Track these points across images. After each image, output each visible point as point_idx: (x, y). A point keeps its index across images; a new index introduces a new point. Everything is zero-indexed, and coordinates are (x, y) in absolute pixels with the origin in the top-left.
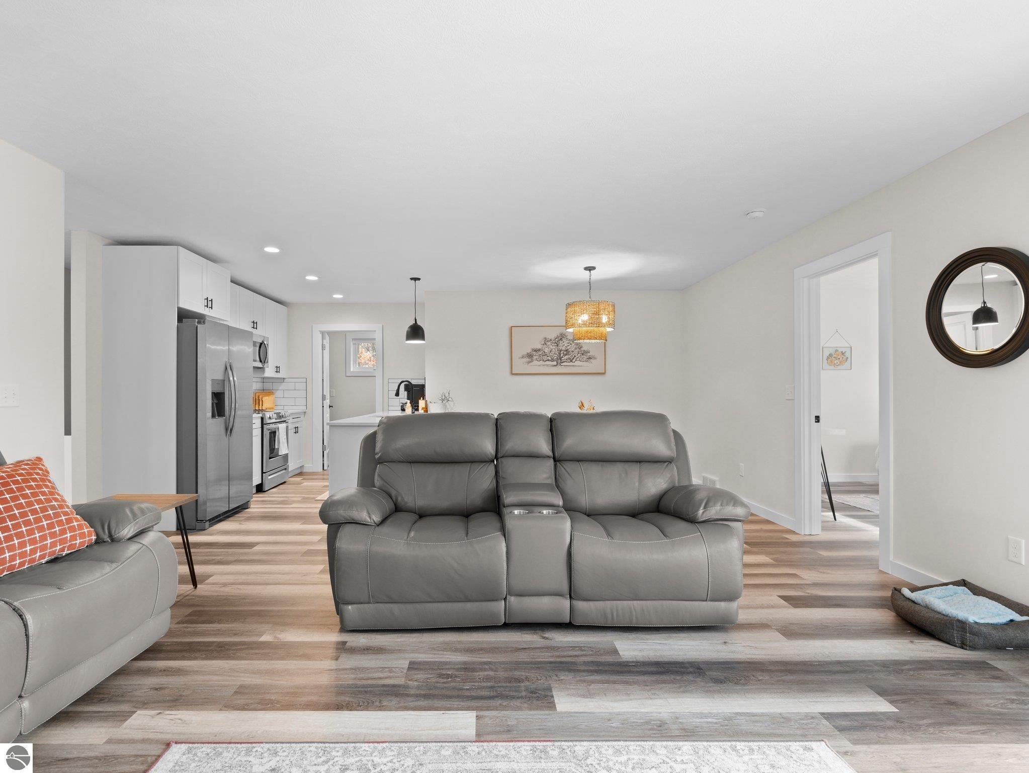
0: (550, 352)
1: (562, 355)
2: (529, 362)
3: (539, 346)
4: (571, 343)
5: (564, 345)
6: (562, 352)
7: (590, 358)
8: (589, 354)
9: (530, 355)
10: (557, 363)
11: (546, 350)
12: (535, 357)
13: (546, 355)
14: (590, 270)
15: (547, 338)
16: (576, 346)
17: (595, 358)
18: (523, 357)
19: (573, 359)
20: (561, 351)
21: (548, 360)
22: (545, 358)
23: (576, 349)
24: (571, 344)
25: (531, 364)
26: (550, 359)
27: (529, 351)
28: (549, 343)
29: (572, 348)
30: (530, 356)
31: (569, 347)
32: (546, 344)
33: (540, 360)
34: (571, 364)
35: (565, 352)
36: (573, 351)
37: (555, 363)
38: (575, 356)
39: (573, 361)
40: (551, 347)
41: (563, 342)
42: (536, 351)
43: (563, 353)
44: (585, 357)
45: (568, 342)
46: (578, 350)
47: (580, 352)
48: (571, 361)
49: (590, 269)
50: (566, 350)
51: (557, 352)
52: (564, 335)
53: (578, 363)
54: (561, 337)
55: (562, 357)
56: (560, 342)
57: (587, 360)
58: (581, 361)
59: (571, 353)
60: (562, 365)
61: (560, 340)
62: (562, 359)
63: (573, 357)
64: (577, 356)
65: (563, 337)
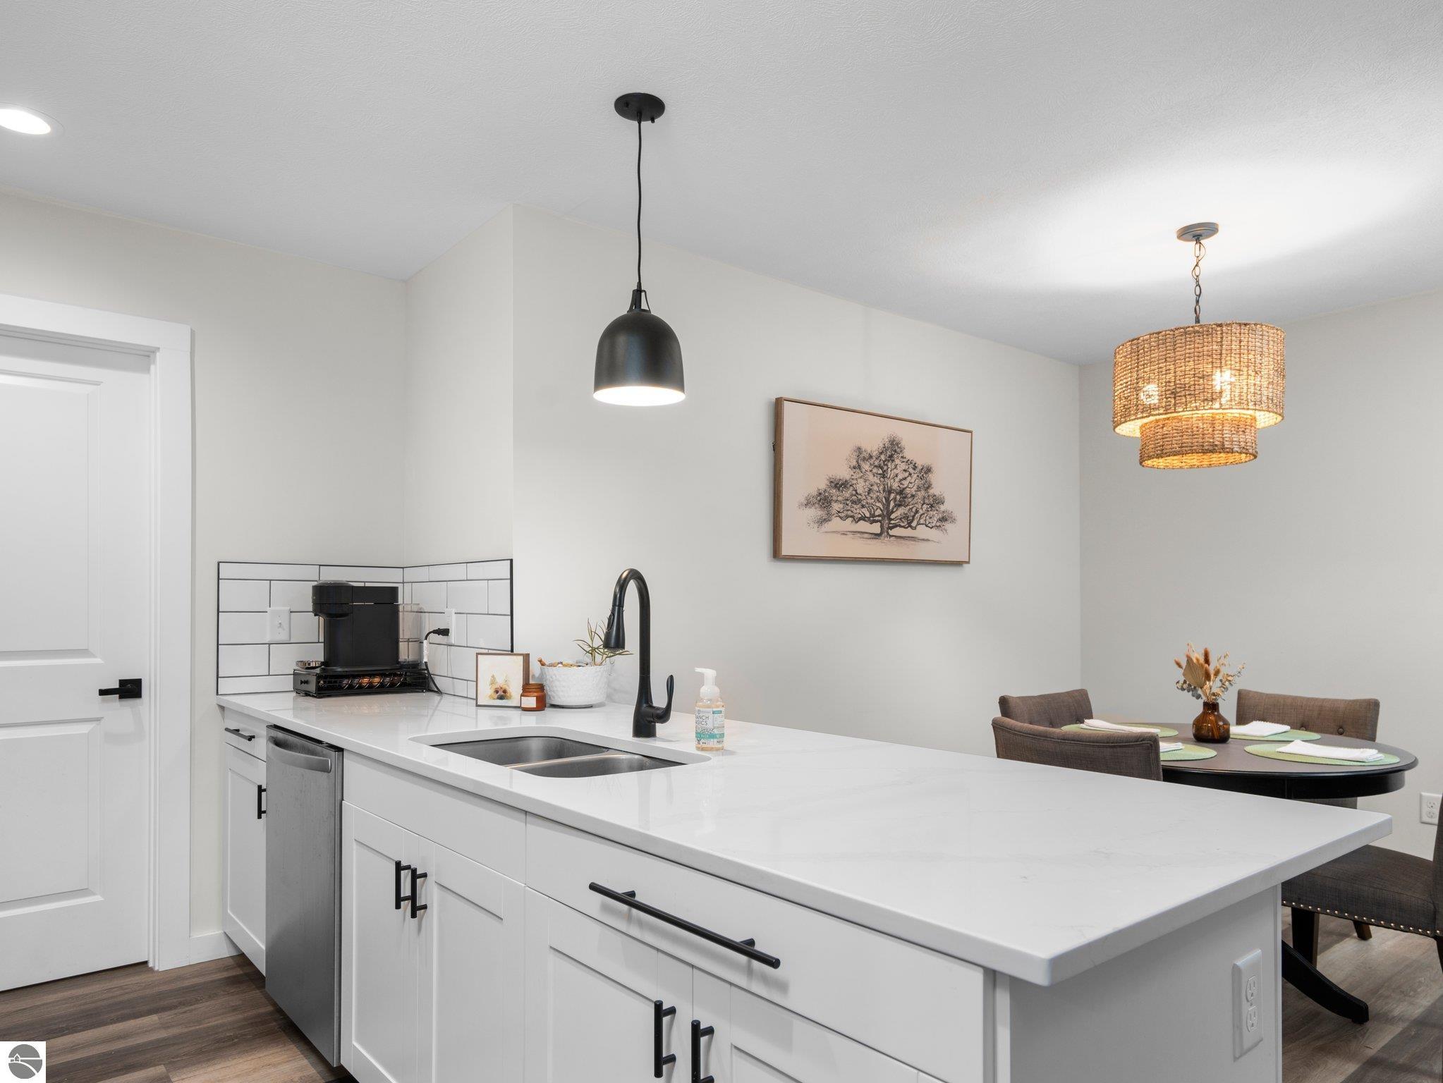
0: (869, 494)
1: (892, 504)
2: (822, 521)
3: (844, 473)
4: (909, 471)
5: (895, 474)
6: (892, 496)
7: (943, 519)
8: (943, 508)
9: (825, 498)
10: (882, 527)
11: (861, 487)
12: (836, 507)
13: (860, 501)
15: (864, 447)
16: (918, 483)
17: (954, 520)
18: (808, 504)
19: (912, 517)
20: (890, 492)
21: (863, 518)
22: (858, 511)
23: (919, 489)
24: (910, 475)
25: (828, 526)
26: (868, 515)
27: (823, 485)
28: (866, 466)
29: (912, 485)
30: (823, 500)
31: (906, 483)
32: (859, 467)
33: (847, 517)
34: (910, 532)
35: (898, 497)
36: (913, 496)
37: (876, 528)
38: (916, 512)
39: (914, 524)
40: (871, 477)
41: (896, 467)
42: (839, 485)
43: (895, 499)
44: (935, 516)
45: (906, 466)
46: (923, 493)
47: (927, 501)
48: (910, 525)
50: (901, 492)
51: (882, 495)
52: (897, 444)
53: (922, 531)
54: (892, 449)
55: (892, 512)
56: (889, 464)
57: (938, 524)
58: (927, 526)
59: (910, 500)
60: (891, 536)
61: (889, 461)
62: (892, 517)
63: (912, 514)
64: (921, 512)
65: (895, 451)
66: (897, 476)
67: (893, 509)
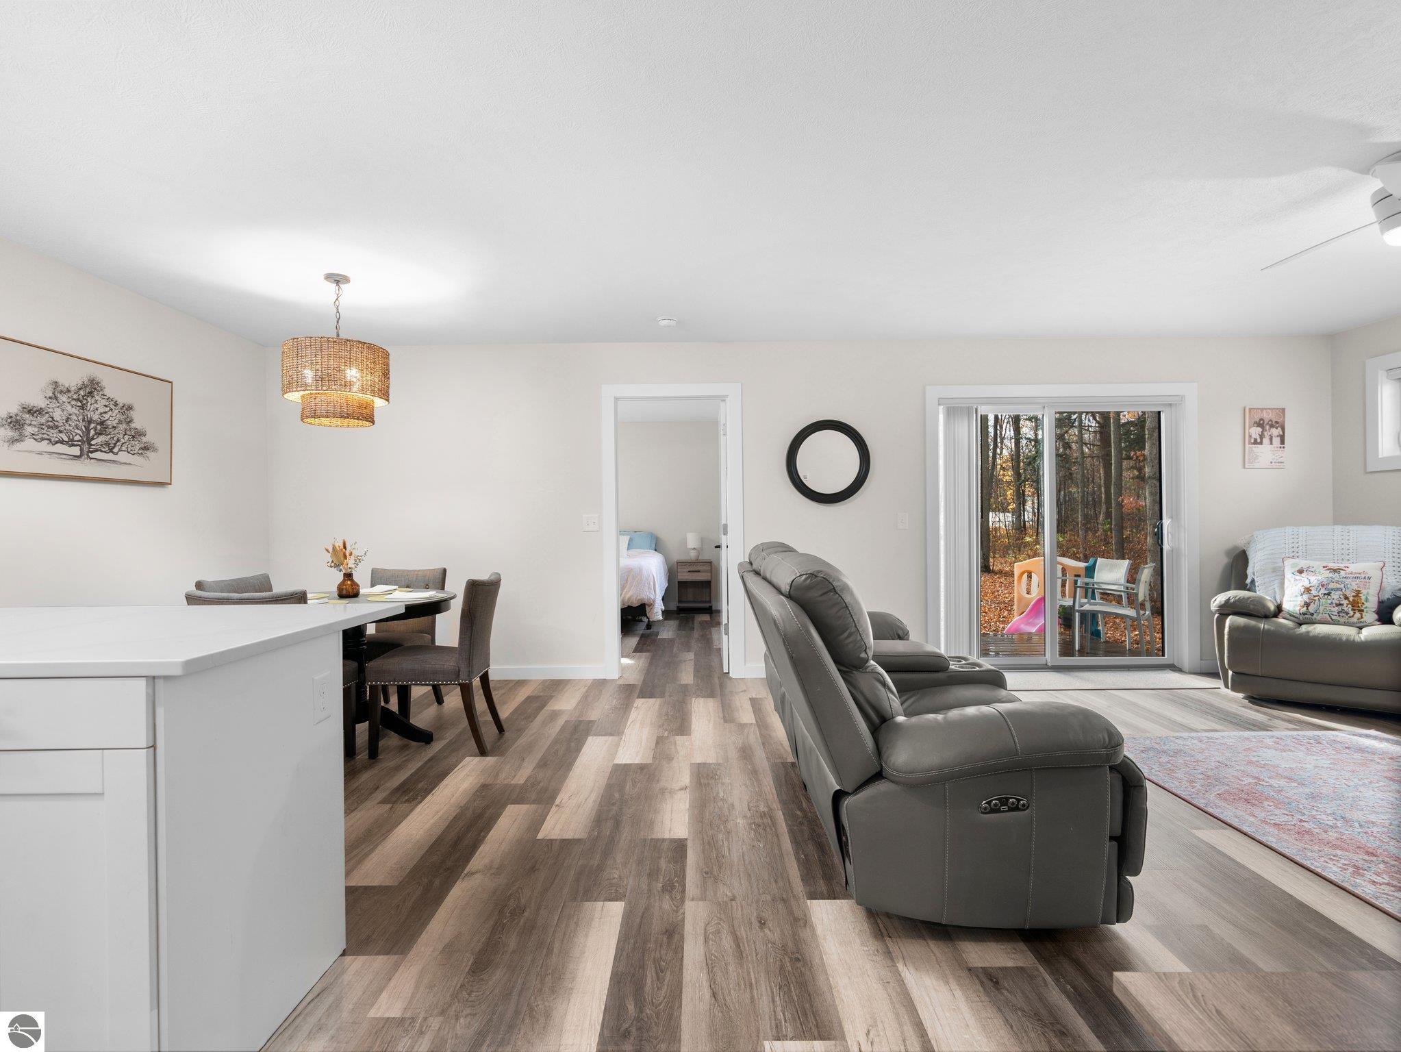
0: (67, 421)
1: (92, 432)
2: (16, 441)
3: (40, 402)
4: (112, 407)
5: (96, 408)
6: (92, 426)
7: (145, 448)
8: (144, 439)
9: (20, 422)
10: (82, 450)
11: (58, 415)
12: (31, 430)
13: (57, 427)
14: (338, 282)
15: (60, 383)
16: (122, 417)
17: (155, 450)
19: (115, 444)
20: (90, 422)
21: (62, 442)
22: (55, 435)
23: (120, 422)
24: (111, 410)
25: (21, 445)
26: (66, 439)
27: (17, 411)
28: (64, 399)
29: (113, 418)
30: (14, 423)
31: (106, 416)
32: (57, 399)
33: (42, 438)
34: (110, 456)
35: (99, 427)
36: (114, 427)
37: (76, 450)
38: (118, 440)
39: (115, 450)
40: (70, 409)
41: (96, 402)
42: (32, 412)
43: (95, 429)
44: (138, 446)
45: (104, 402)
46: (125, 426)
47: (128, 433)
48: (111, 451)
49: (338, 280)
50: (102, 423)
51: (82, 425)
52: (97, 384)
53: (123, 457)
54: (92, 388)
55: (93, 439)
56: (89, 399)
57: (140, 452)
58: (129, 453)
59: (111, 430)
60: (91, 459)
61: (88, 396)
62: (93, 442)
63: (114, 442)
64: (123, 441)
65: (95, 389)
66: (97, 409)
67: (94, 436)
